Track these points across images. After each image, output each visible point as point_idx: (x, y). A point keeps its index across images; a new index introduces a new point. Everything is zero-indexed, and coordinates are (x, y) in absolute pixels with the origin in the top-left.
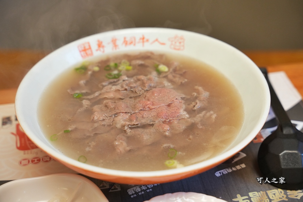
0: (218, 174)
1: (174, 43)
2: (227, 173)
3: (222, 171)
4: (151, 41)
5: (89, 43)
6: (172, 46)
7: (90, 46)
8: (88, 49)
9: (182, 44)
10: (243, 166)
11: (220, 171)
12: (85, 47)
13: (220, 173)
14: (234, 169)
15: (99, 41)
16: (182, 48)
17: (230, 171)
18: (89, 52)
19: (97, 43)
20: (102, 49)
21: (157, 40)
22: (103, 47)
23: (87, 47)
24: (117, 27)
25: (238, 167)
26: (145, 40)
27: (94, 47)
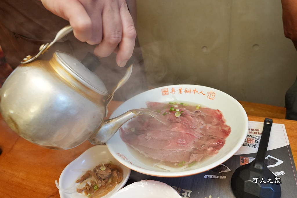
0: (206, 177)
1: (209, 95)
2: (212, 178)
3: (210, 176)
4: (198, 92)
5: (168, 89)
6: (208, 97)
7: (168, 90)
8: (166, 91)
9: (214, 96)
10: (225, 177)
11: (208, 175)
12: (165, 90)
13: (208, 176)
14: (218, 177)
15: (173, 88)
16: (213, 98)
17: (215, 177)
18: (167, 93)
19: (172, 89)
20: (173, 93)
21: (201, 92)
22: (174, 91)
23: (166, 90)
24: (175, 84)
25: (221, 177)
26: (196, 91)
27: (170, 91)
